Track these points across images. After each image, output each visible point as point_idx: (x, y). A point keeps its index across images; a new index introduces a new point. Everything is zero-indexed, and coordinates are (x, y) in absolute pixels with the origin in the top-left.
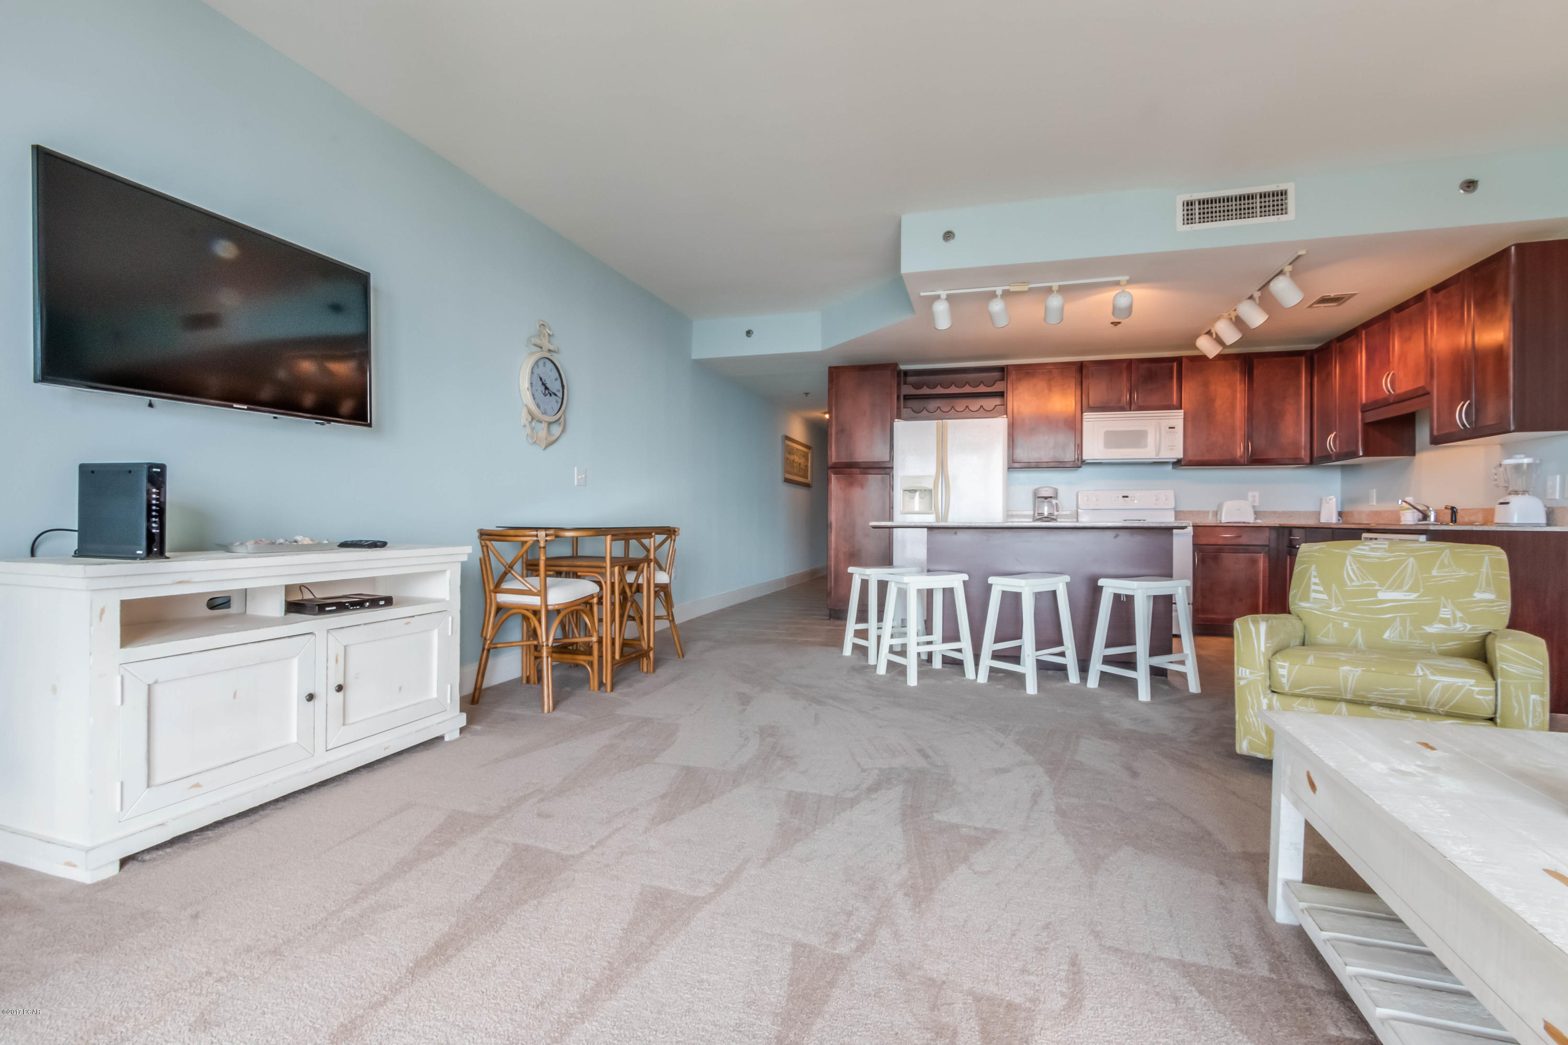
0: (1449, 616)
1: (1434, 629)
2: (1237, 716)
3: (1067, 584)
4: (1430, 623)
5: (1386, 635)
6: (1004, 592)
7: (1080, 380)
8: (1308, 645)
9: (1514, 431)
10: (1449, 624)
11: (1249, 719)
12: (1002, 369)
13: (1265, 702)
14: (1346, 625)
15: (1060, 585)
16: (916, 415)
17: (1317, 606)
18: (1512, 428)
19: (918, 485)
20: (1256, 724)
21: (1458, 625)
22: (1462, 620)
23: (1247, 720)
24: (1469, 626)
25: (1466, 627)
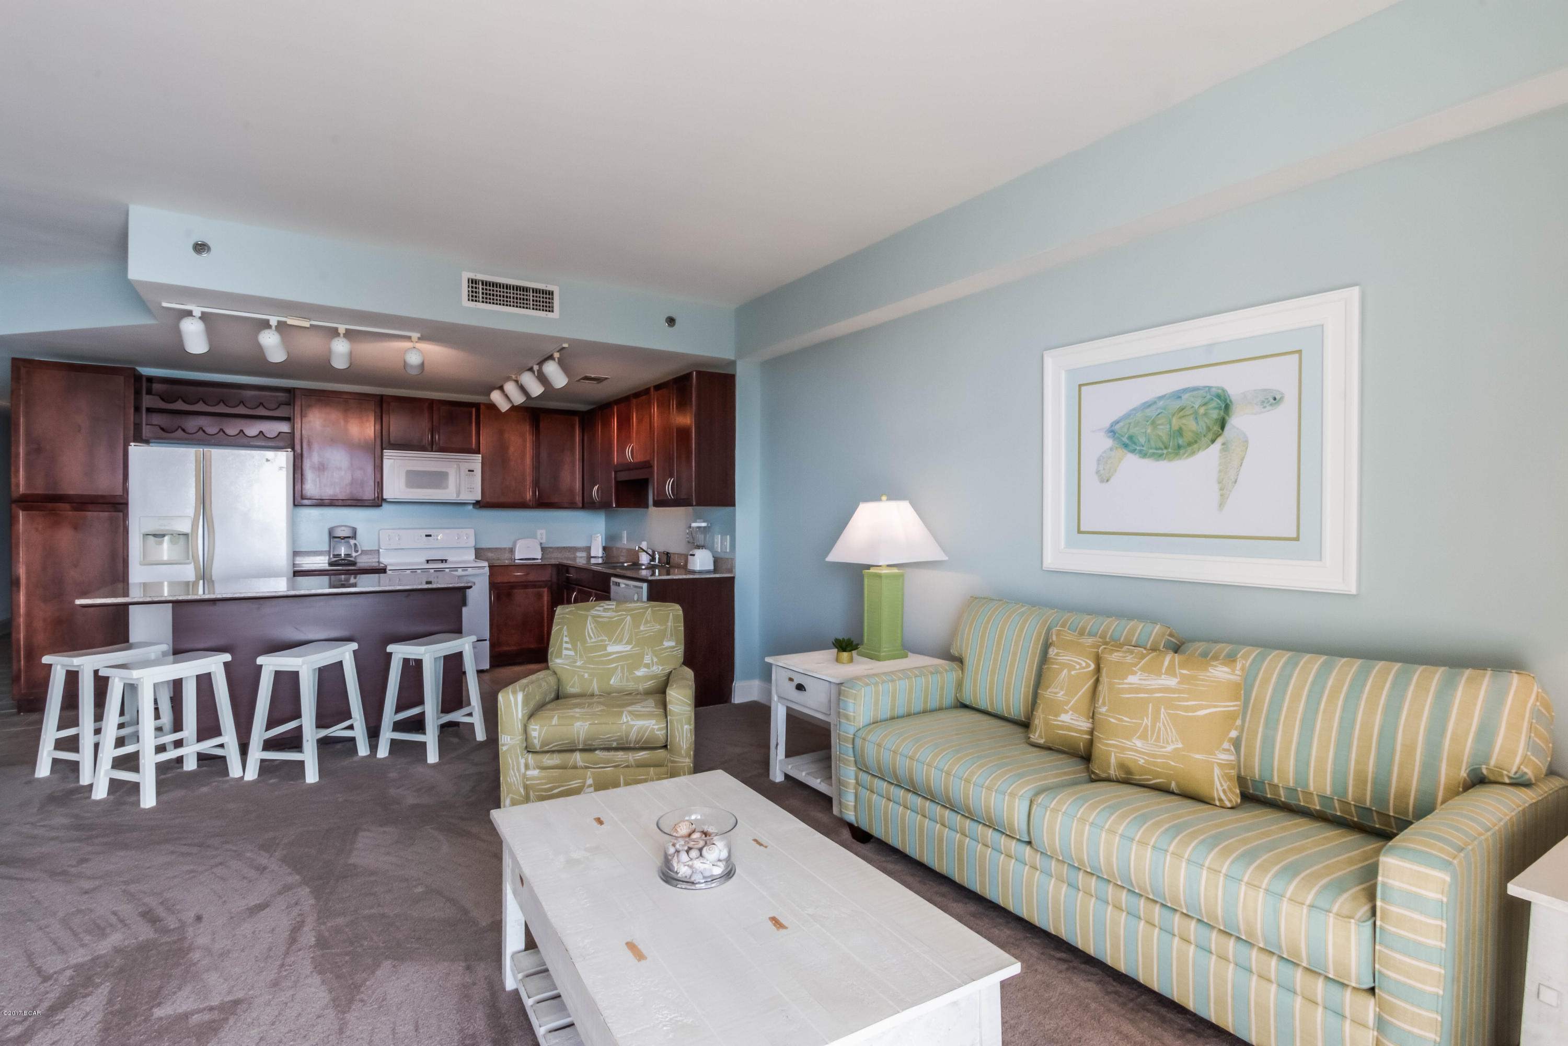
0: (649, 662)
1: (640, 672)
2: (501, 779)
3: (354, 651)
4: (638, 668)
5: (612, 682)
6: (277, 673)
7: (380, 414)
8: (561, 698)
9: (695, 506)
10: (649, 668)
11: (510, 779)
12: (291, 391)
13: (522, 761)
14: (586, 675)
15: (345, 654)
16: (167, 435)
17: (567, 662)
18: (694, 504)
19: (167, 528)
20: (516, 783)
21: (655, 668)
22: (657, 664)
23: (509, 780)
24: (661, 668)
25: (658, 669)
